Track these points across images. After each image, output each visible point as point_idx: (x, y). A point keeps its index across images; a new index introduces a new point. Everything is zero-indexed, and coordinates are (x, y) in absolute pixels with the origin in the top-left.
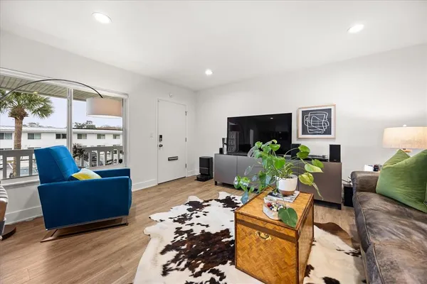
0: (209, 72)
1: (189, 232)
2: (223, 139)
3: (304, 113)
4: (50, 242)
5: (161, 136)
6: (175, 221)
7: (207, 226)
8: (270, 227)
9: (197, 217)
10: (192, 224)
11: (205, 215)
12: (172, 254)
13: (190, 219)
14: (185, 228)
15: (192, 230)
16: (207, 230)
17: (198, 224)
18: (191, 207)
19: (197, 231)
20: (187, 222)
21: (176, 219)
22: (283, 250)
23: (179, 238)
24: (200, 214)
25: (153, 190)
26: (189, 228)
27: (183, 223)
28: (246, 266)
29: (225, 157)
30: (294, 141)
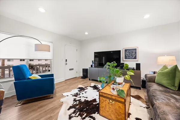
0: (86, 33)
1: (79, 100)
2: (93, 61)
3: (126, 50)
4: (20, 106)
5: (66, 60)
6: (73, 96)
7: (87, 98)
8: (114, 98)
9: (82, 94)
10: (80, 97)
11: (86, 93)
12: (72, 110)
13: (80, 95)
14: (77, 98)
15: (80, 100)
16: (87, 99)
17: (83, 97)
18: (80, 90)
19: (83, 100)
20: (78, 96)
21: (73, 95)
22: (119, 107)
23: (75, 103)
24: (83, 92)
25: (63, 83)
26: (79, 99)
27: (77, 96)
28: (104, 114)
29: (93, 68)
30: (122, 62)
